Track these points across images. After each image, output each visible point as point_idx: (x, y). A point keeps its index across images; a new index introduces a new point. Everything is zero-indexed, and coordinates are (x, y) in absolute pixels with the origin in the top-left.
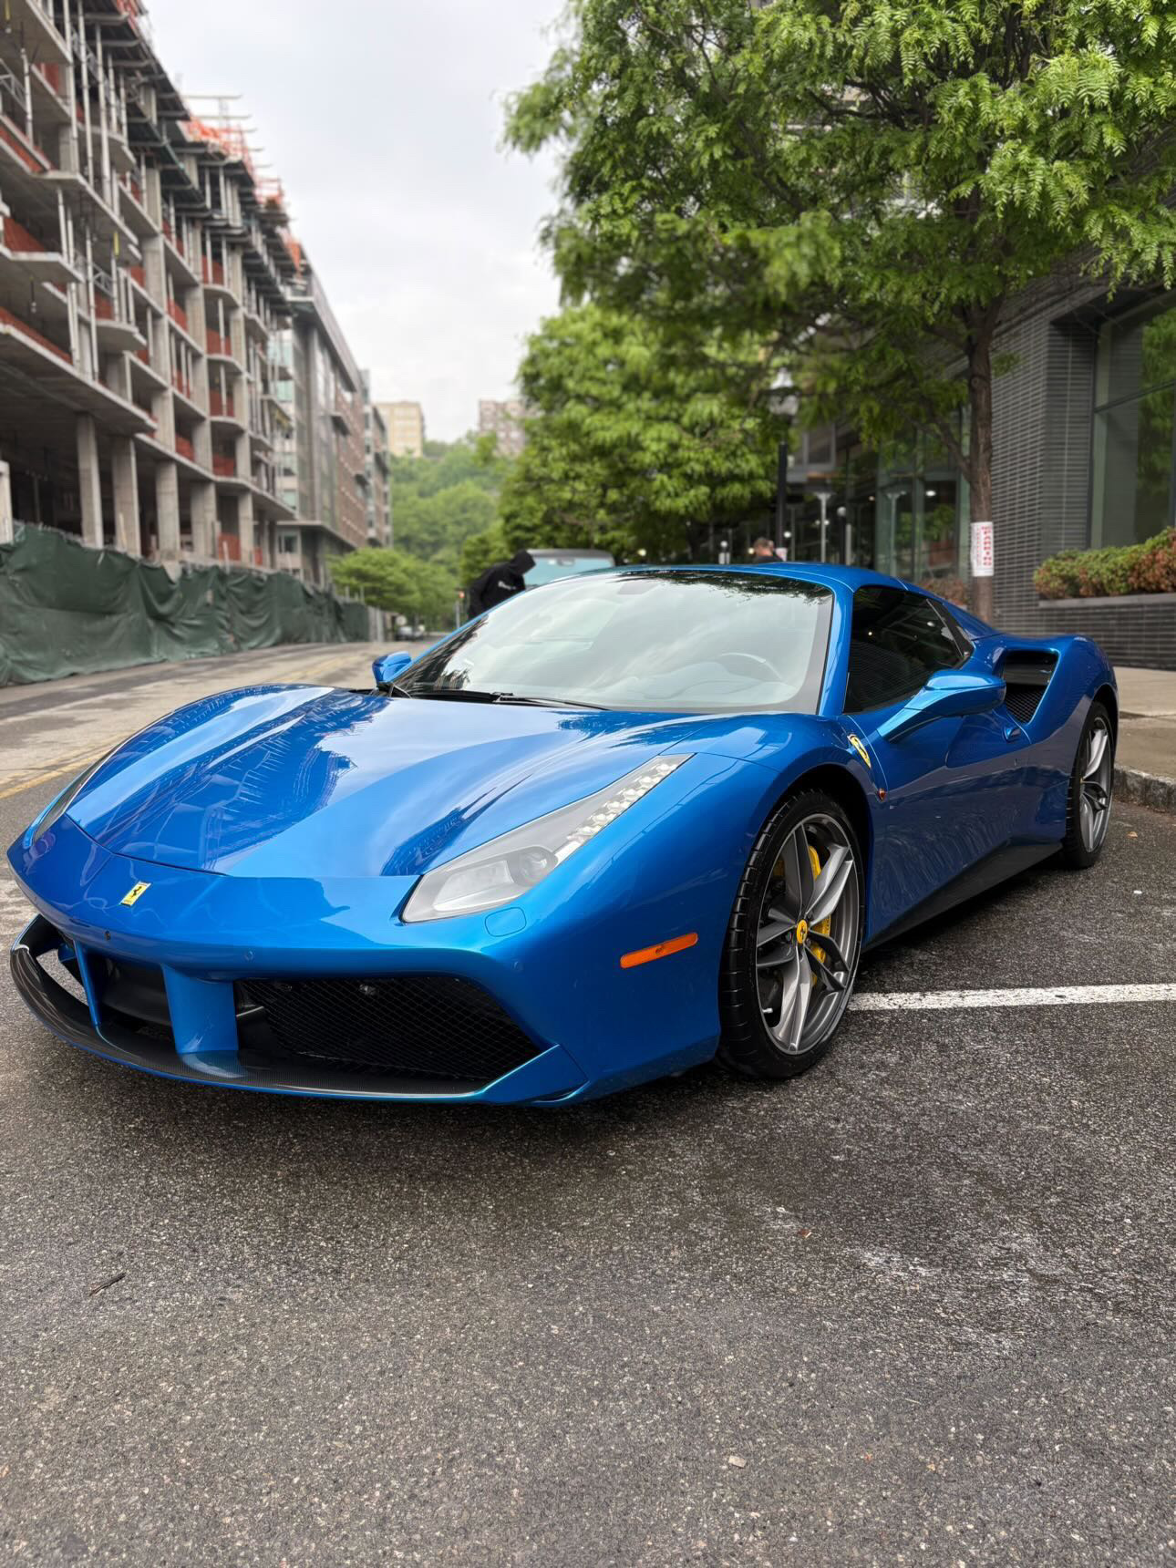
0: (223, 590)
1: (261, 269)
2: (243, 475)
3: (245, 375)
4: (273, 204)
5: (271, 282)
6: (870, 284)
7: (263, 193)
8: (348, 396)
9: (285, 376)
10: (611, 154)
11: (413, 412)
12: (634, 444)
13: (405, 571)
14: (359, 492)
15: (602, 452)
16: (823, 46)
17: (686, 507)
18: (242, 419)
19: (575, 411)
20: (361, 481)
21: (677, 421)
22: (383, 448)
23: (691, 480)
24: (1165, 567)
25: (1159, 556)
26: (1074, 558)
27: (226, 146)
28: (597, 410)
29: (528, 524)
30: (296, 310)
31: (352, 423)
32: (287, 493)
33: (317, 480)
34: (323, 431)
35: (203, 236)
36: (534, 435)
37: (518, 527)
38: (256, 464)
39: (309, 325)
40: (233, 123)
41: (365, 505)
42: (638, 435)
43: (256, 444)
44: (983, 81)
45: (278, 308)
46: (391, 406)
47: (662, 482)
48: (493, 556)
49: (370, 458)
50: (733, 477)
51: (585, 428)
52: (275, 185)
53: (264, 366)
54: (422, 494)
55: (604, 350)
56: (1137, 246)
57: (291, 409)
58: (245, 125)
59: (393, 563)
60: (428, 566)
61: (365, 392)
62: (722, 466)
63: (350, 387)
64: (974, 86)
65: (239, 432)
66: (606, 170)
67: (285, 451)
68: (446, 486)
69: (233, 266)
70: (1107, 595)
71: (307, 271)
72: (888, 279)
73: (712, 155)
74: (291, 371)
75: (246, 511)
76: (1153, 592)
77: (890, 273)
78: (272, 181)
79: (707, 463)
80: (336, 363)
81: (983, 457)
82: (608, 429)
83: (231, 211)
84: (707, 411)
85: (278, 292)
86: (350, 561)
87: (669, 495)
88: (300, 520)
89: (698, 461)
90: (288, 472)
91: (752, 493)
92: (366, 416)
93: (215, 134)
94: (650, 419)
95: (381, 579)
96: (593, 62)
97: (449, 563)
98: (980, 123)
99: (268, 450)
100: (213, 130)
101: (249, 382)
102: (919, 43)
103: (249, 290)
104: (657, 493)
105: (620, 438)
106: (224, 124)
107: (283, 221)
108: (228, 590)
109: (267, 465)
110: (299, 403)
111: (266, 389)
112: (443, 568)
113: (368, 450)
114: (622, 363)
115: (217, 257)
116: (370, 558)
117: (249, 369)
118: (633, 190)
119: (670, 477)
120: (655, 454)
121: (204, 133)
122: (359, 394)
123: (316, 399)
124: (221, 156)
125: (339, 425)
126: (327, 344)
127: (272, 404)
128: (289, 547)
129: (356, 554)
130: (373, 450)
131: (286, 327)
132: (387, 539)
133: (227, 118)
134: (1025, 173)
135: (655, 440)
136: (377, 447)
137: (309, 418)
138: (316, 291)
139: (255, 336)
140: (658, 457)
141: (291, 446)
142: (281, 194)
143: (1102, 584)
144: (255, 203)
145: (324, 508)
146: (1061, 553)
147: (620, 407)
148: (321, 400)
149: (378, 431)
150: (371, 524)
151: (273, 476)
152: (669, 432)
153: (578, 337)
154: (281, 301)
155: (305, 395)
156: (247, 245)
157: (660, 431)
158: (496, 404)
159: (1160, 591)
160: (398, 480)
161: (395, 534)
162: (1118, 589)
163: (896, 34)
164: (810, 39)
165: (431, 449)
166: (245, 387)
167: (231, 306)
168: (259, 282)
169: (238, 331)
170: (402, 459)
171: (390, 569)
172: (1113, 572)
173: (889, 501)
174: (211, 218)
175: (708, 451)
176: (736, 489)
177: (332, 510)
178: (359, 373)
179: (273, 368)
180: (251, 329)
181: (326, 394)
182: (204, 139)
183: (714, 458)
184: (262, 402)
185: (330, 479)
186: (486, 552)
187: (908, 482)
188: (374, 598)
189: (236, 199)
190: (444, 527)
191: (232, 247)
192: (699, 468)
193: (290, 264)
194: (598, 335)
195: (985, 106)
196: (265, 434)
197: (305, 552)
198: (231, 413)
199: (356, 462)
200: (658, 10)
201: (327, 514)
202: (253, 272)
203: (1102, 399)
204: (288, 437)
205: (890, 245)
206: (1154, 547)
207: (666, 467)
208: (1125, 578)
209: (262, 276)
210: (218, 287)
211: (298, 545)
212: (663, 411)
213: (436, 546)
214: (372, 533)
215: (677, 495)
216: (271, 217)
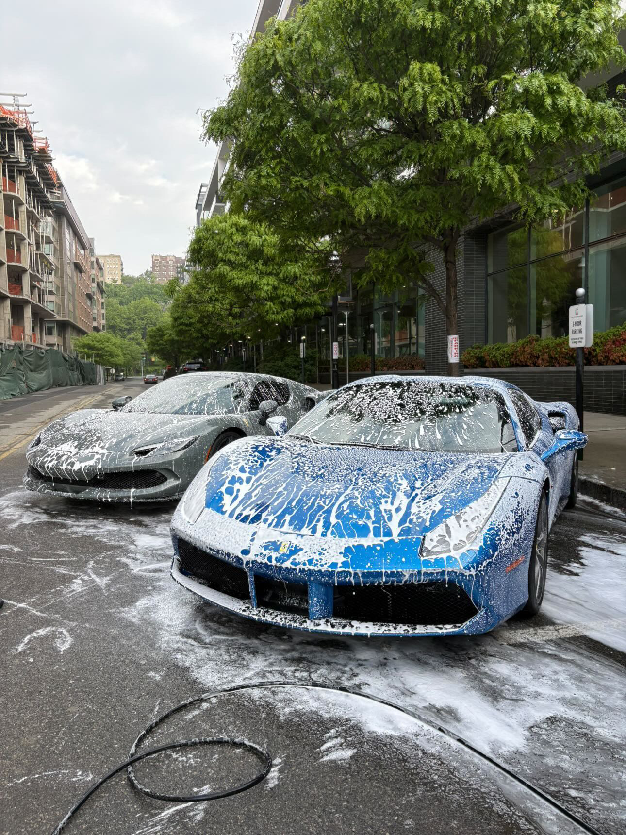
0: (21, 358)
1: (37, 184)
2: (26, 293)
3: (27, 240)
4: (43, 151)
5: (41, 192)
6: (403, 217)
7: (38, 145)
8: (82, 252)
9: (49, 242)
10: (265, 145)
11: (117, 260)
12: (254, 286)
13: (114, 344)
14: (89, 302)
15: (237, 290)
16: (383, 100)
17: (282, 319)
18: (26, 263)
19: (223, 268)
20: (89, 297)
21: (277, 275)
22: (101, 279)
23: (284, 306)
24: (529, 354)
25: (526, 349)
26: (481, 348)
27: (17, 120)
28: (234, 268)
29: (187, 322)
30: (55, 207)
31: (85, 266)
32: (50, 304)
33: (66, 296)
34: (69, 270)
35: (4, 166)
36: (197, 279)
37: (182, 324)
38: (33, 287)
39: (61, 214)
40: (21, 108)
41: (92, 310)
42: (256, 282)
43: (33, 278)
44: (466, 122)
45: (45, 205)
46: (105, 256)
47: (270, 305)
48: (166, 338)
49: (94, 285)
50: (305, 304)
51: (228, 278)
52: (44, 141)
53: (37, 235)
54: (121, 304)
55: (238, 238)
56: (539, 205)
57: (52, 259)
58: (28, 110)
59: (108, 340)
60: (126, 341)
61: (92, 250)
62: (300, 299)
63: (84, 247)
64: (460, 124)
65: (24, 271)
66: (263, 153)
67: (49, 281)
68: (135, 299)
69: (20, 182)
70: (500, 367)
71: (61, 186)
72: (412, 215)
73: (322, 149)
74: (52, 239)
75: (28, 313)
76: (522, 366)
77: (413, 212)
78: (43, 139)
79: (292, 297)
80: (76, 234)
81: (453, 303)
82: (240, 278)
83: (19, 153)
84: (293, 271)
85: (46, 197)
86: (85, 340)
87: (273, 313)
88: (58, 318)
89: (288, 296)
90: (51, 293)
91: (315, 313)
92: (92, 262)
93: (11, 113)
94: (262, 274)
95: (101, 349)
96: (256, 99)
97: (137, 340)
98: (464, 143)
99: (40, 280)
100: (9, 111)
101: (29, 244)
102: (436, 102)
103: (29, 196)
104: (267, 311)
105: (247, 283)
106: (16, 109)
107: (49, 160)
108: (24, 359)
109: (39, 289)
110: (56, 256)
111: (38, 248)
112: (134, 343)
113: (93, 280)
114: (247, 245)
115: (12, 178)
116: (95, 338)
117: (29, 237)
118: (277, 164)
119: (274, 304)
120: (266, 292)
121: (4, 113)
122: (87, 252)
123: (66, 253)
124: (15, 126)
125: (78, 267)
126: (71, 224)
127: (42, 256)
128: (50, 333)
129: (88, 336)
130: (96, 280)
131: (50, 216)
132: (103, 326)
133: (18, 106)
134: (491, 169)
135: (267, 284)
136: (98, 279)
137: (62, 264)
138: (65, 196)
139: (32, 219)
140: (267, 294)
141: (52, 278)
142: (47, 146)
143: (497, 361)
144: (33, 150)
145: (69, 311)
146: (474, 345)
147: (246, 268)
148: (68, 254)
149: (99, 270)
150: (95, 320)
151: (43, 294)
152: (272, 280)
153: (224, 231)
154: (47, 202)
155: (60, 252)
156: (30, 172)
157: (268, 281)
158: (161, 257)
159: (527, 366)
160: (108, 296)
161: (108, 325)
162: (506, 364)
163: (425, 96)
164: (377, 96)
165: (126, 280)
166: (27, 247)
167: (19, 203)
168: (34, 191)
169: (23, 217)
170: (111, 285)
171: (107, 344)
172: (503, 356)
173: (379, 315)
174: (8, 157)
175: (293, 290)
176: (307, 310)
177: (74, 312)
178: (88, 239)
179: (42, 237)
180: (31, 216)
181: (71, 251)
182: (5, 115)
183: (296, 294)
184: (36, 254)
185: (73, 295)
186: (162, 336)
187: (390, 306)
188: (98, 359)
189: (23, 148)
190: (134, 321)
191: (20, 173)
192: (289, 299)
193: (52, 182)
194: (234, 230)
195: (467, 134)
196: (38, 271)
197: (59, 335)
198: (19, 261)
199: (87, 286)
200: (292, 75)
201: (72, 315)
202: (31, 185)
203: (491, 270)
204: (51, 274)
205: (413, 198)
206: (523, 344)
207: (271, 299)
208: (509, 358)
209: (36, 188)
210: (12, 193)
211: (55, 332)
212: (269, 270)
213: (130, 331)
214: (95, 324)
215: (278, 313)
216: (42, 158)
